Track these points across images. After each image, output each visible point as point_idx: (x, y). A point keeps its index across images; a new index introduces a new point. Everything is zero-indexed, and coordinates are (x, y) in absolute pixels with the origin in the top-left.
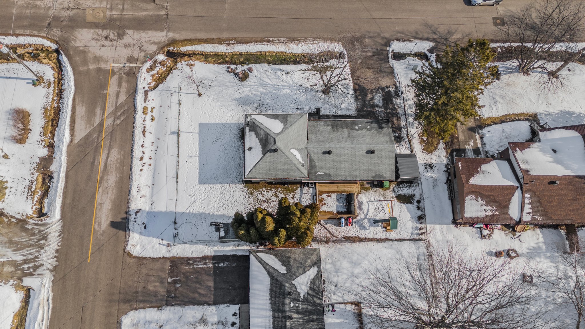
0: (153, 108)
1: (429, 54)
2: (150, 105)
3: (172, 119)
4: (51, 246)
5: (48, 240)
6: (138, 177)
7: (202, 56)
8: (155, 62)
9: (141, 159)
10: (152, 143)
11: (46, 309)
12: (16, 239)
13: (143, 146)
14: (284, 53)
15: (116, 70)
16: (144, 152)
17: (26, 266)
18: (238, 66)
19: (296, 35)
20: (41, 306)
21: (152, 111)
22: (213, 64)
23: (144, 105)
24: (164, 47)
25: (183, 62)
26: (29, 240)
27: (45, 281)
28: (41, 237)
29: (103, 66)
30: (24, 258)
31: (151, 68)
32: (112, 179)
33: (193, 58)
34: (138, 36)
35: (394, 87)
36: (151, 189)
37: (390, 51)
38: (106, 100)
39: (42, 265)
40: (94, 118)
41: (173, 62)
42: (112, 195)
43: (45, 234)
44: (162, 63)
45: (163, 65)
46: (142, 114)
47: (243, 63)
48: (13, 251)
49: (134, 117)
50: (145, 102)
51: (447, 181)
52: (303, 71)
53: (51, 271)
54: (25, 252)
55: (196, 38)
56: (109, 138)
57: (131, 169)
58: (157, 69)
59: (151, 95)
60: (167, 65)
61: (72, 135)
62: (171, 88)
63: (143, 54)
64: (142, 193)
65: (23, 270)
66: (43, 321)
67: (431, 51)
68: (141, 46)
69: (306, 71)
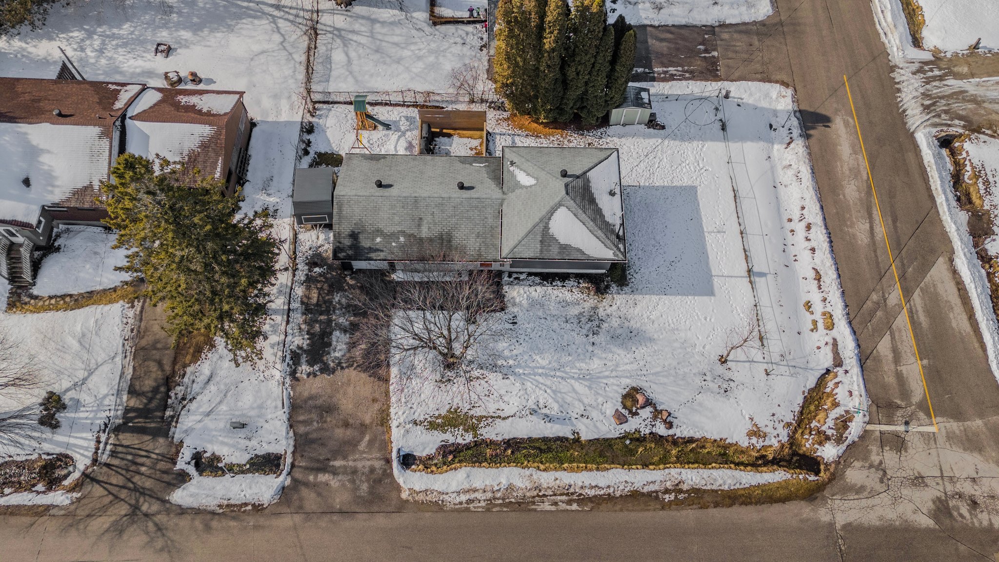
0: (815, 328)
1: (191, 470)
2: (821, 336)
3: (769, 305)
4: (911, 96)
5: (919, 104)
6: (805, 196)
7: (737, 461)
8: (839, 440)
9: (808, 227)
10: (795, 260)
11: (884, 24)
12: (970, 106)
13: (813, 250)
14: (542, 467)
15: (921, 415)
16: (808, 239)
17: (937, 72)
18: (647, 431)
19: (513, 517)
20: (892, 26)
21: (815, 322)
22: (706, 440)
23: (834, 333)
24: (830, 480)
25: (776, 444)
26: (949, 104)
27: (900, 54)
28: (932, 108)
29: (954, 426)
30: (945, 82)
31: (844, 423)
32: (851, 191)
33: (755, 454)
34: (900, 509)
35: (298, 375)
36: (777, 181)
37: (285, 472)
38: (918, 345)
39: (914, 73)
40: (925, 305)
41: (800, 446)
42: (842, 167)
43: (928, 113)
44: (823, 438)
45: (819, 432)
46: (833, 313)
47: (638, 439)
48: (967, 92)
49: (847, 306)
50: (835, 340)
51: (244, 183)
52: (499, 417)
53: (896, 66)
54: (948, 91)
55: (759, 507)
56: (881, 265)
57: (822, 208)
58: (830, 423)
59: (826, 360)
60: (810, 434)
61: (955, 272)
62: (788, 373)
63: (875, 458)
64: (790, 173)
65: (940, 69)
66: (882, 12)
67: (183, 478)
68: (885, 480)
69: (492, 417)
